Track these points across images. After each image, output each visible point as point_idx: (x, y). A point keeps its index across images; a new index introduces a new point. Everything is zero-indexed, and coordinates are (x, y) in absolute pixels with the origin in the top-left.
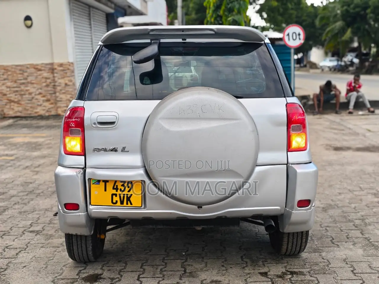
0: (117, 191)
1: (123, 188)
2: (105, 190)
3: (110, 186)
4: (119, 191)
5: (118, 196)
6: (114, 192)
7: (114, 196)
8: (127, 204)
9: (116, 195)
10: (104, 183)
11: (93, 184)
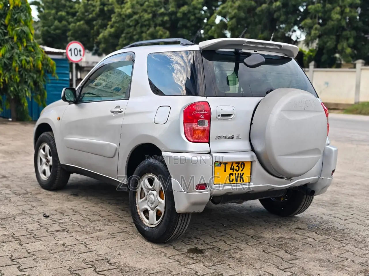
0: (233, 171)
1: (237, 168)
2: (225, 171)
3: (228, 167)
4: (235, 170)
5: (234, 175)
6: (231, 172)
7: (231, 175)
8: (240, 181)
9: (232, 174)
10: (224, 165)
11: (216, 166)
